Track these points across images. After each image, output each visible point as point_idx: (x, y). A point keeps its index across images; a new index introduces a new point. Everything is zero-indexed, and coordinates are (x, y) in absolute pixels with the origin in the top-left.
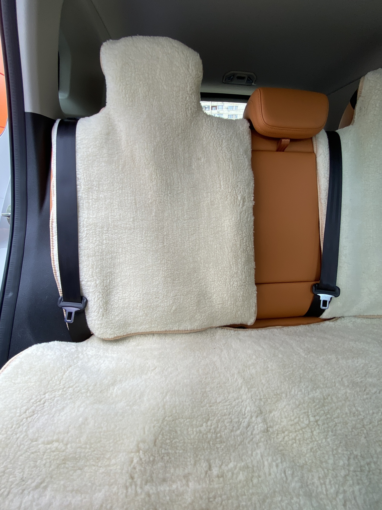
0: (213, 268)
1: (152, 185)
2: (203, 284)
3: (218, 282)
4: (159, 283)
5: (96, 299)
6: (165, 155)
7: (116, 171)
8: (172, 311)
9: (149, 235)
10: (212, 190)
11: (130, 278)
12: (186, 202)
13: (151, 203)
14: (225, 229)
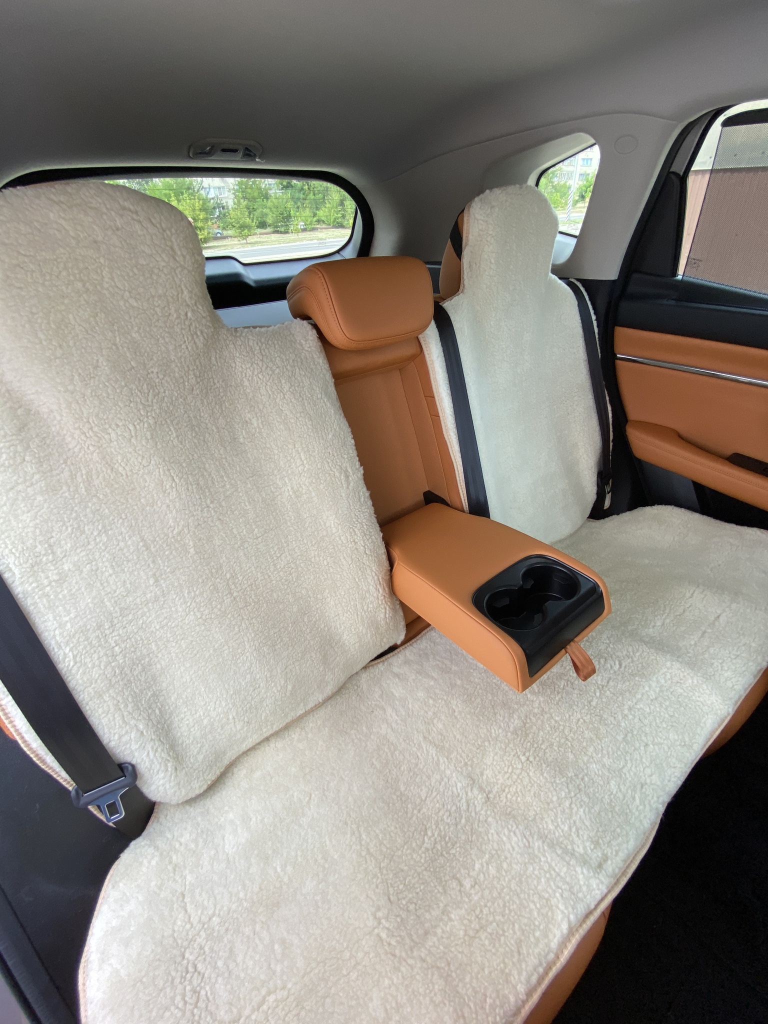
0: (331, 596)
1: (170, 501)
2: (322, 626)
3: (345, 615)
4: (251, 664)
5: (151, 755)
6: (177, 436)
7: (76, 501)
8: (288, 694)
9: (197, 593)
10: (289, 472)
11: (194, 683)
12: (249, 507)
13: (179, 533)
14: (334, 532)
